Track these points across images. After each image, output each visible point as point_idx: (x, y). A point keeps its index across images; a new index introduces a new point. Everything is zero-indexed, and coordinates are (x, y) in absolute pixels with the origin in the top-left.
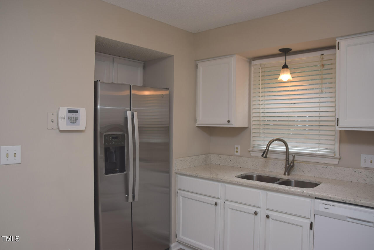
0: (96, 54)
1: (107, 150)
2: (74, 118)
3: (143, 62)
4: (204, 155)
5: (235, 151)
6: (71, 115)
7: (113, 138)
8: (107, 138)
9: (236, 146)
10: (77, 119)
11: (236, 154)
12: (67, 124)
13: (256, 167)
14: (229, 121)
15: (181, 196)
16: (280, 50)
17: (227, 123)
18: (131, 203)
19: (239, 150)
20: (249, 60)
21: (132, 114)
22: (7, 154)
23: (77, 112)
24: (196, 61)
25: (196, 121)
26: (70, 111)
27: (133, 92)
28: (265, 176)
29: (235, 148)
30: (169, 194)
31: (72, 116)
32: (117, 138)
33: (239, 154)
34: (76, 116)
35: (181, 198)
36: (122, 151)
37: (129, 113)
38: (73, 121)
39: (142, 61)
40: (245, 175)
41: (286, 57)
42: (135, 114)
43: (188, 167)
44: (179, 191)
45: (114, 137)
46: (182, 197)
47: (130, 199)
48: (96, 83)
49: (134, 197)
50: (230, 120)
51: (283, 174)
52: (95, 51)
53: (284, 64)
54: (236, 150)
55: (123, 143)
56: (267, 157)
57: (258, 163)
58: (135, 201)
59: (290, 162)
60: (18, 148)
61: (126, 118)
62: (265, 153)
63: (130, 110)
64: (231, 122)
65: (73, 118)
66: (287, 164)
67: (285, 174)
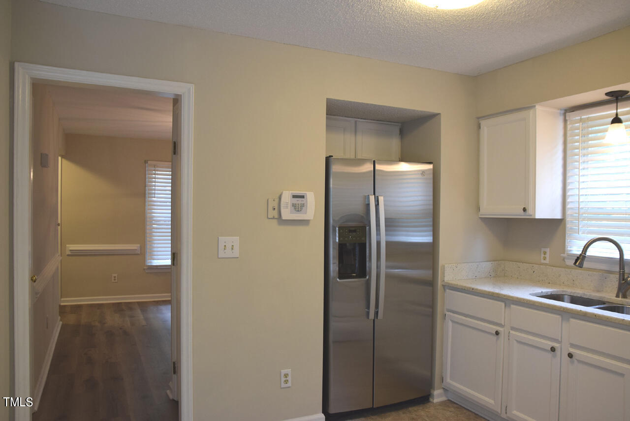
0: (327, 118)
1: (342, 247)
2: (300, 205)
3: (400, 124)
4: (493, 262)
5: (542, 258)
6: (295, 201)
7: (350, 231)
8: (341, 231)
9: (543, 250)
10: (303, 205)
11: (543, 261)
12: (291, 213)
13: (574, 284)
14: (524, 210)
15: (450, 320)
16: (607, 94)
17: (523, 211)
18: (374, 320)
19: (547, 256)
20: (563, 112)
21: (376, 200)
22: (225, 246)
23: (303, 197)
24: (478, 118)
25: (479, 209)
26: (294, 197)
27: (378, 167)
28: (584, 297)
29: (542, 252)
30: (432, 316)
31: (297, 203)
32: (355, 231)
33: (548, 263)
34: (302, 202)
35: (450, 323)
36: (362, 248)
37: (372, 198)
38: (298, 208)
39: (398, 123)
40: (550, 294)
41: (618, 104)
42: (381, 199)
43: (463, 278)
44: (447, 313)
45: (352, 230)
46: (453, 321)
47: (372, 316)
48: (328, 160)
49: (377, 313)
50: (527, 208)
51: (615, 295)
52: (327, 114)
53: (615, 116)
54: (543, 255)
55: (363, 239)
56: (584, 266)
57: (577, 276)
58: (378, 318)
59: (626, 277)
60: (235, 240)
61: (368, 205)
62: (580, 259)
63: (374, 194)
64: (530, 211)
65: (298, 204)
66: (622, 280)
67: (617, 296)
